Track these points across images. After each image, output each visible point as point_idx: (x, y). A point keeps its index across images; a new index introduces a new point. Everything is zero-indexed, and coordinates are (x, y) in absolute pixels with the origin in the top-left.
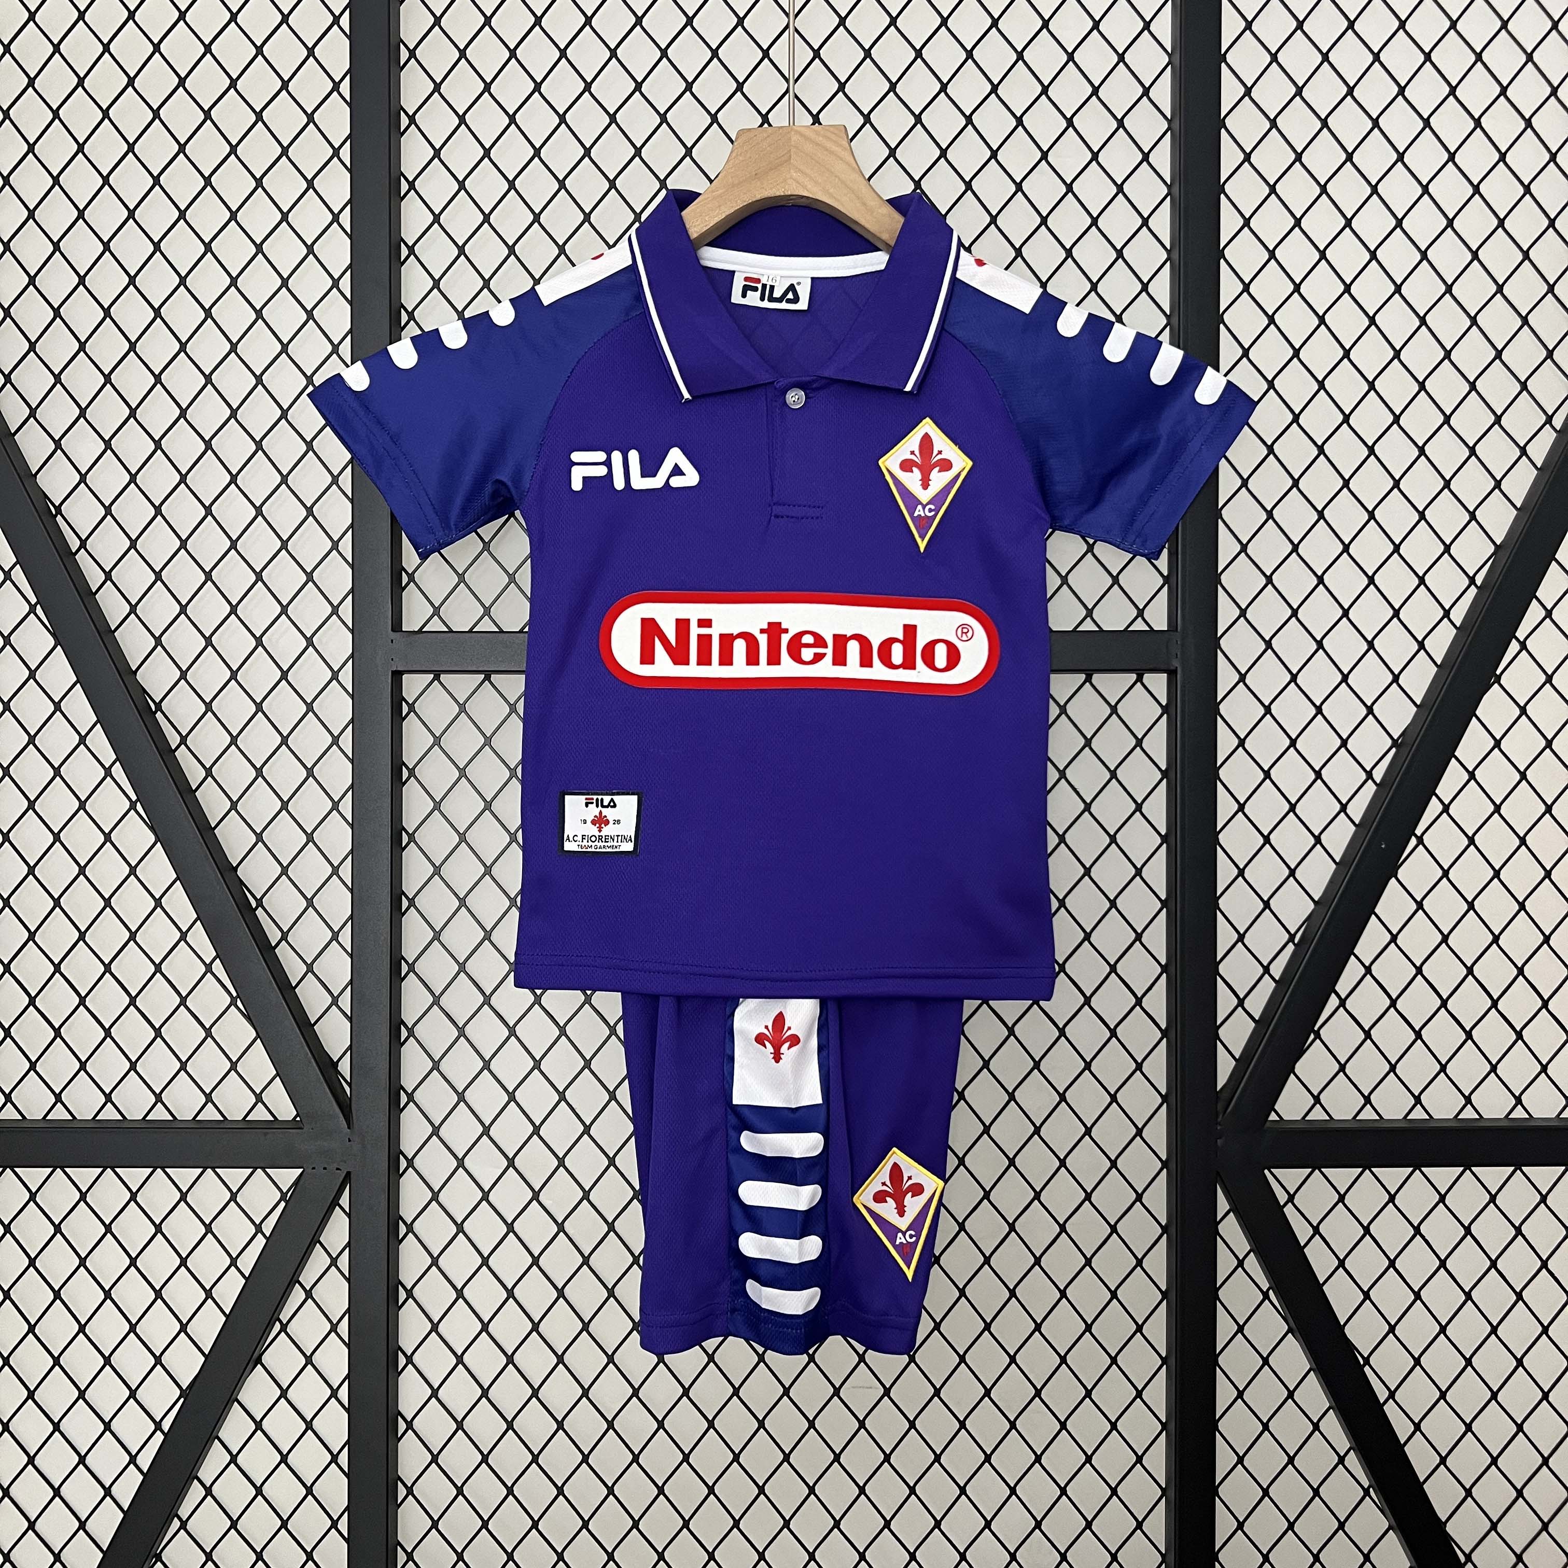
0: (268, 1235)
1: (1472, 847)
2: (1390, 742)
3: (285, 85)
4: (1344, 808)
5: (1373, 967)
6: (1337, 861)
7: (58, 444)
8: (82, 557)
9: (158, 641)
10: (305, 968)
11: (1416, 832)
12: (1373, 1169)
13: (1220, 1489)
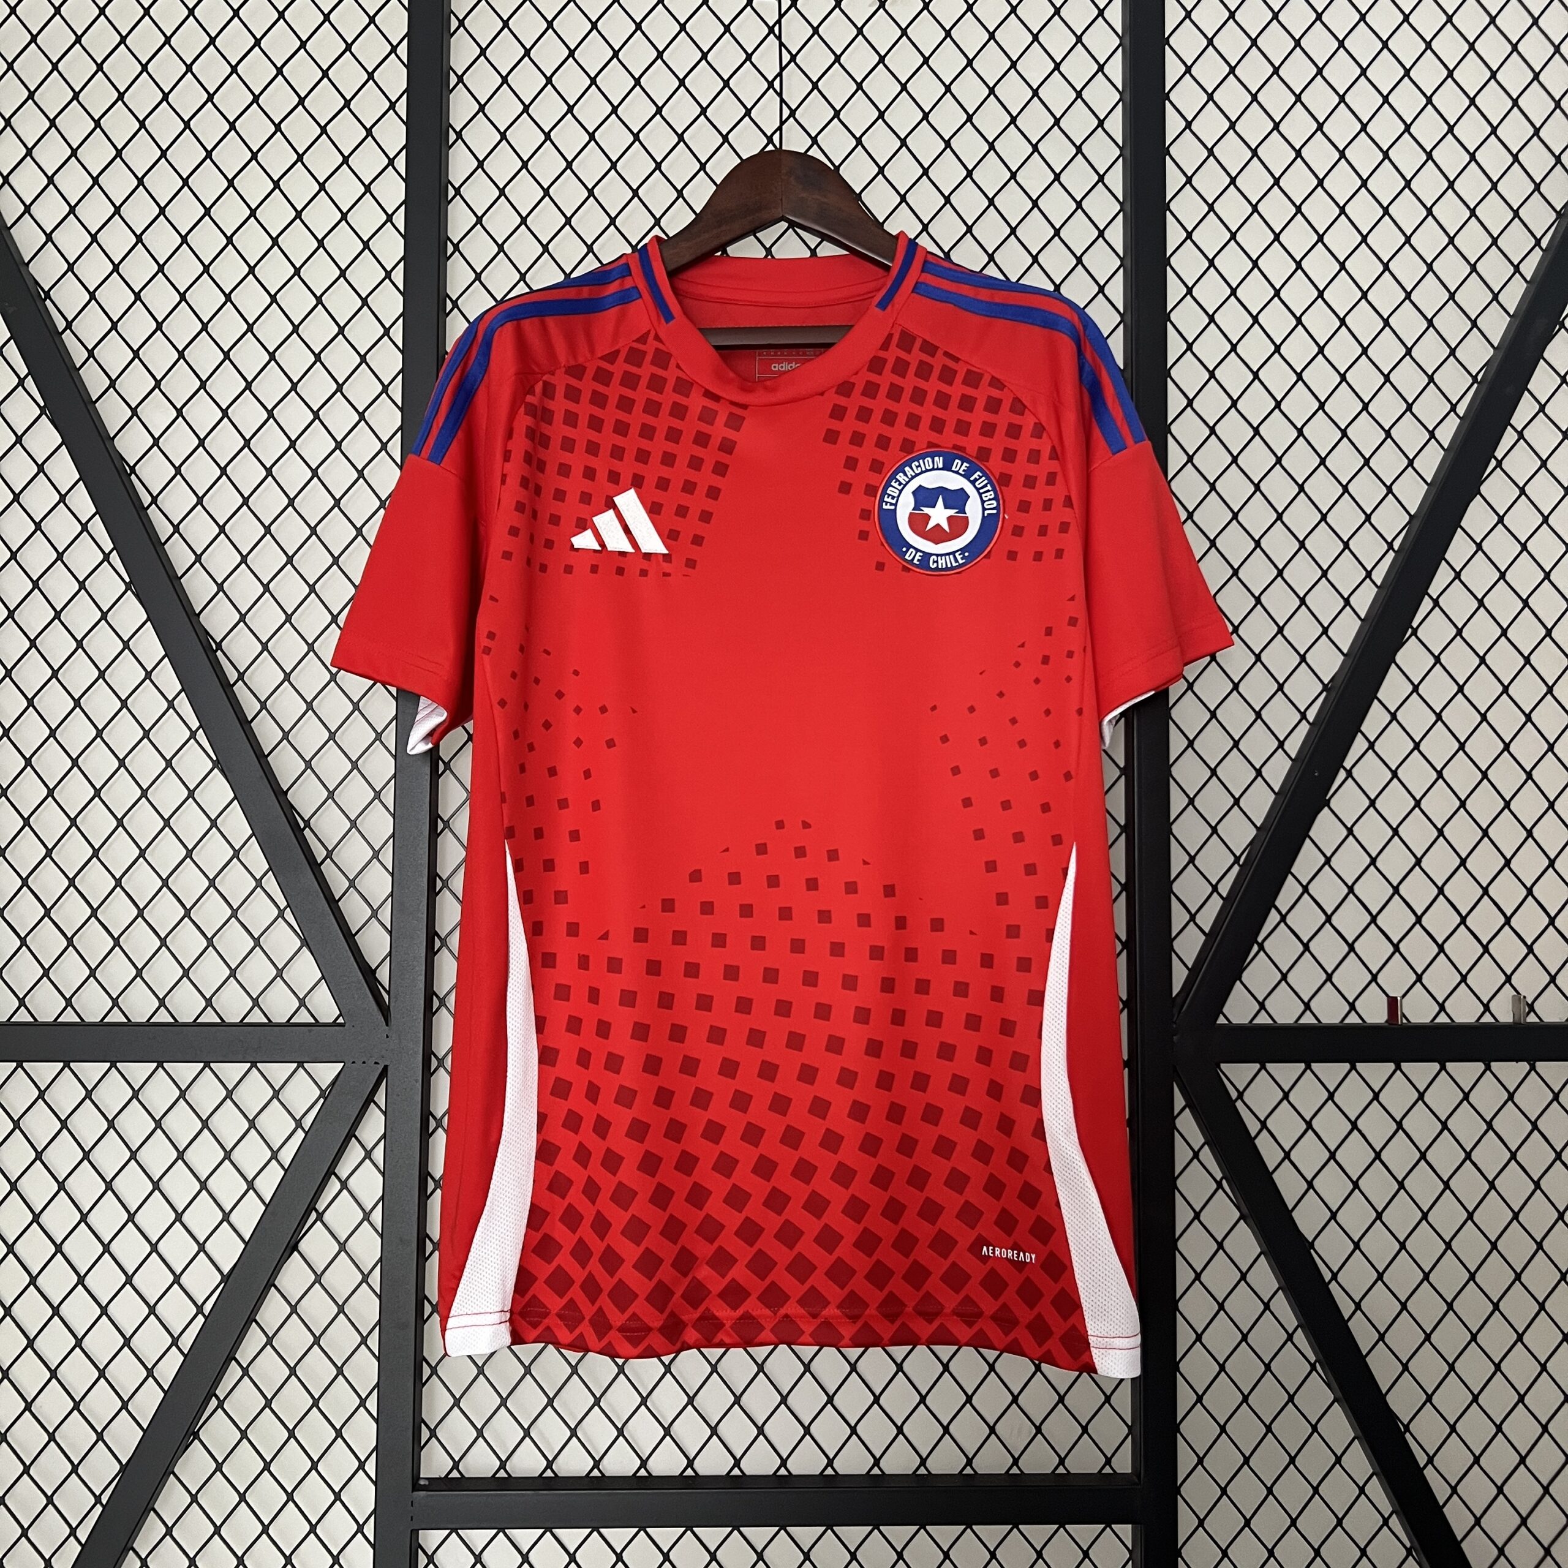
0: (307, 1130)
1: (1395, 780)
2: (1320, 687)
3: (347, 104)
4: (1281, 745)
5: (1310, 887)
6: (1276, 790)
7: (134, 411)
8: (153, 511)
9: (220, 587)
10: (347, 884)
11: (1345, 764)
12: (1315, 1066)
13: (1181, 1365)
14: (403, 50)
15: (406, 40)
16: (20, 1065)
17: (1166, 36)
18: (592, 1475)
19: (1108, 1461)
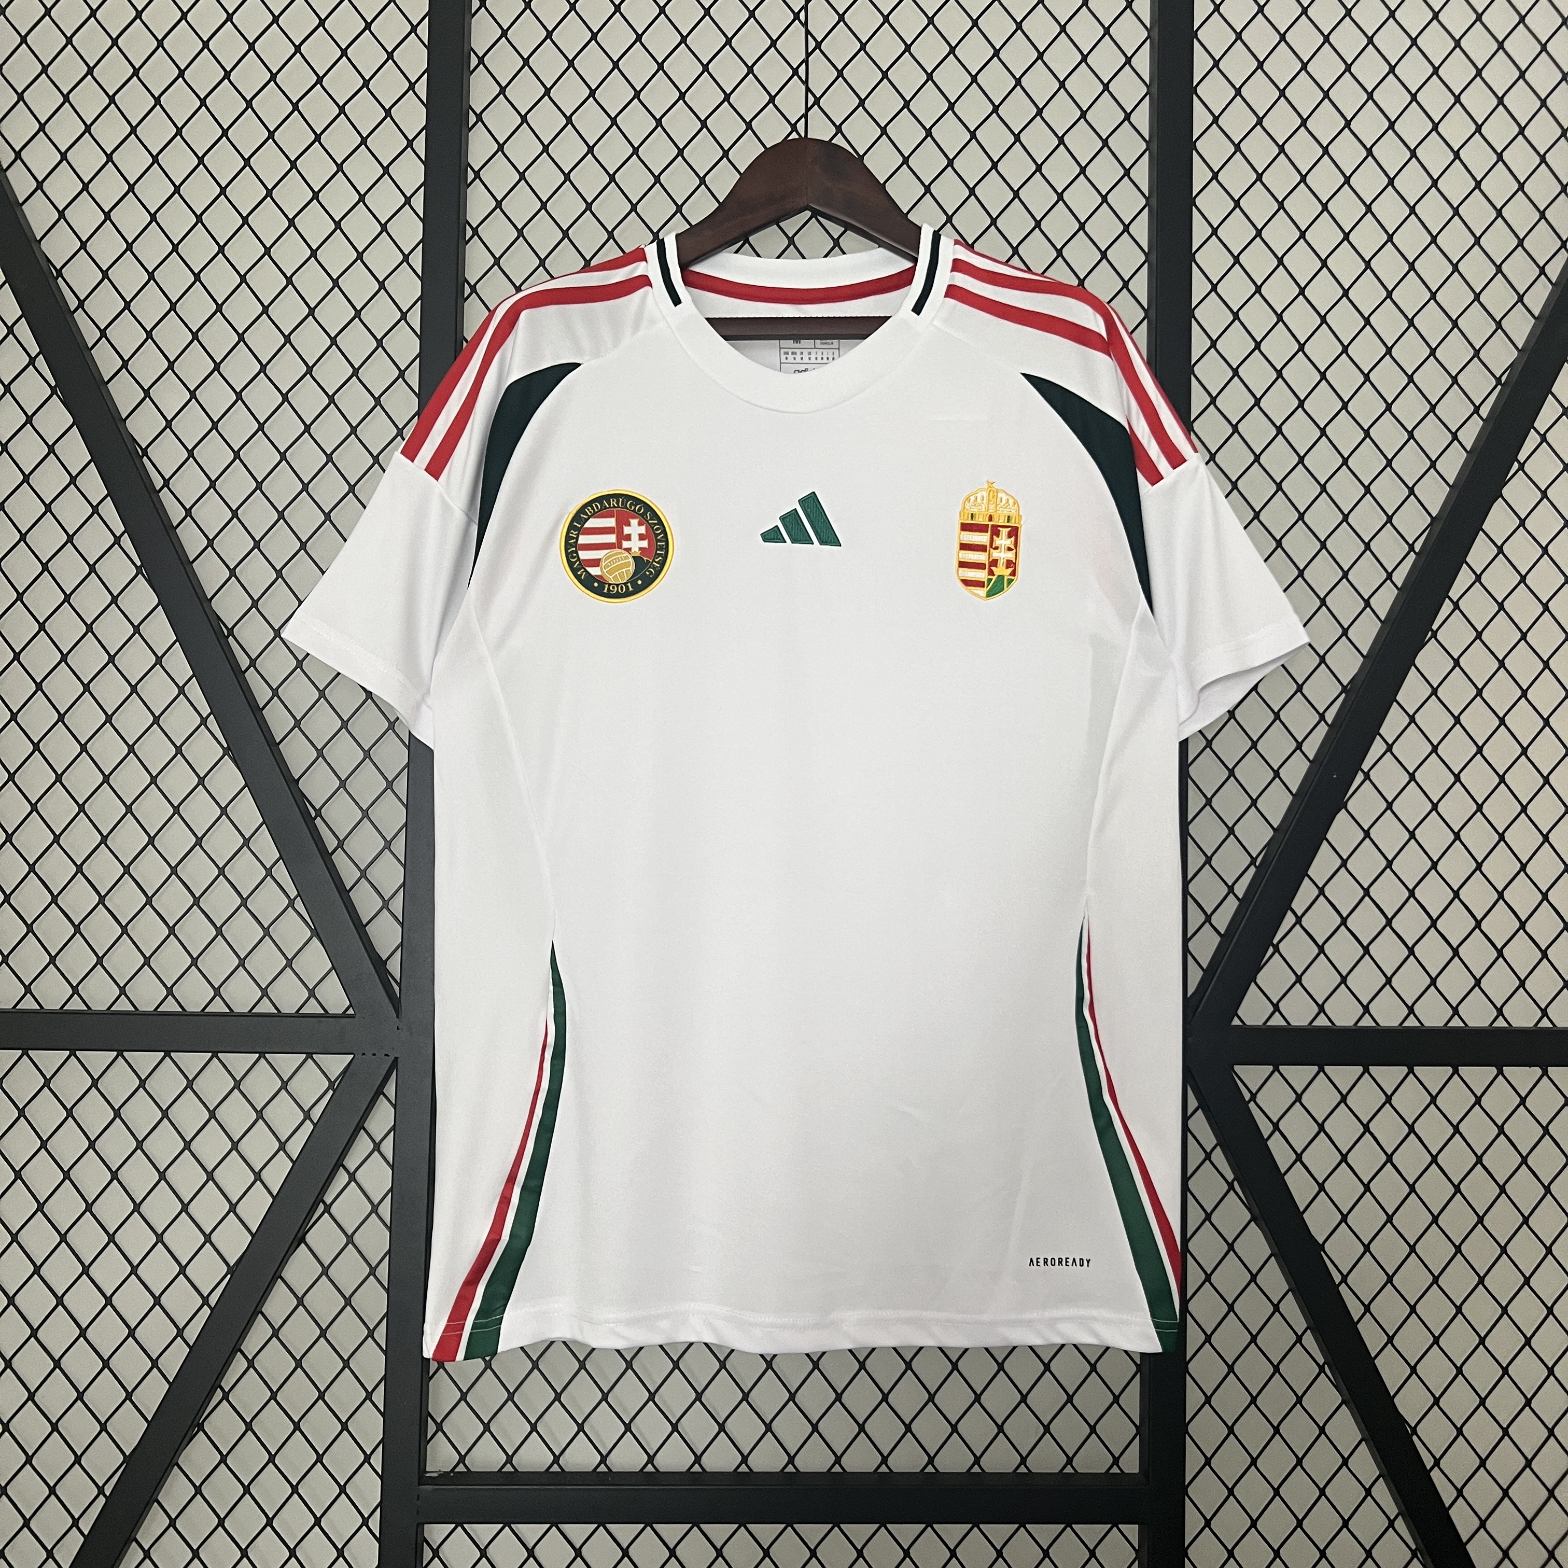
0: (315, 1122)
1: (1413, 783)
2: (1340, 687)
3: (366, 83)
4: (1299, 746)
5: (1326, 889)
6: (1294, 792)
7: (147, 393)
8: (165, 495)
9: (233, 572)
10: (358, 874)
11: (1363, 767)
12: (1327, 1068)
13: (1190, 1366)
14: (423, 30)
15: (427, 18)
16: (25, 1053)
17: (1195, 29)
18: (598, 1470)
19: (1116, 1461)
